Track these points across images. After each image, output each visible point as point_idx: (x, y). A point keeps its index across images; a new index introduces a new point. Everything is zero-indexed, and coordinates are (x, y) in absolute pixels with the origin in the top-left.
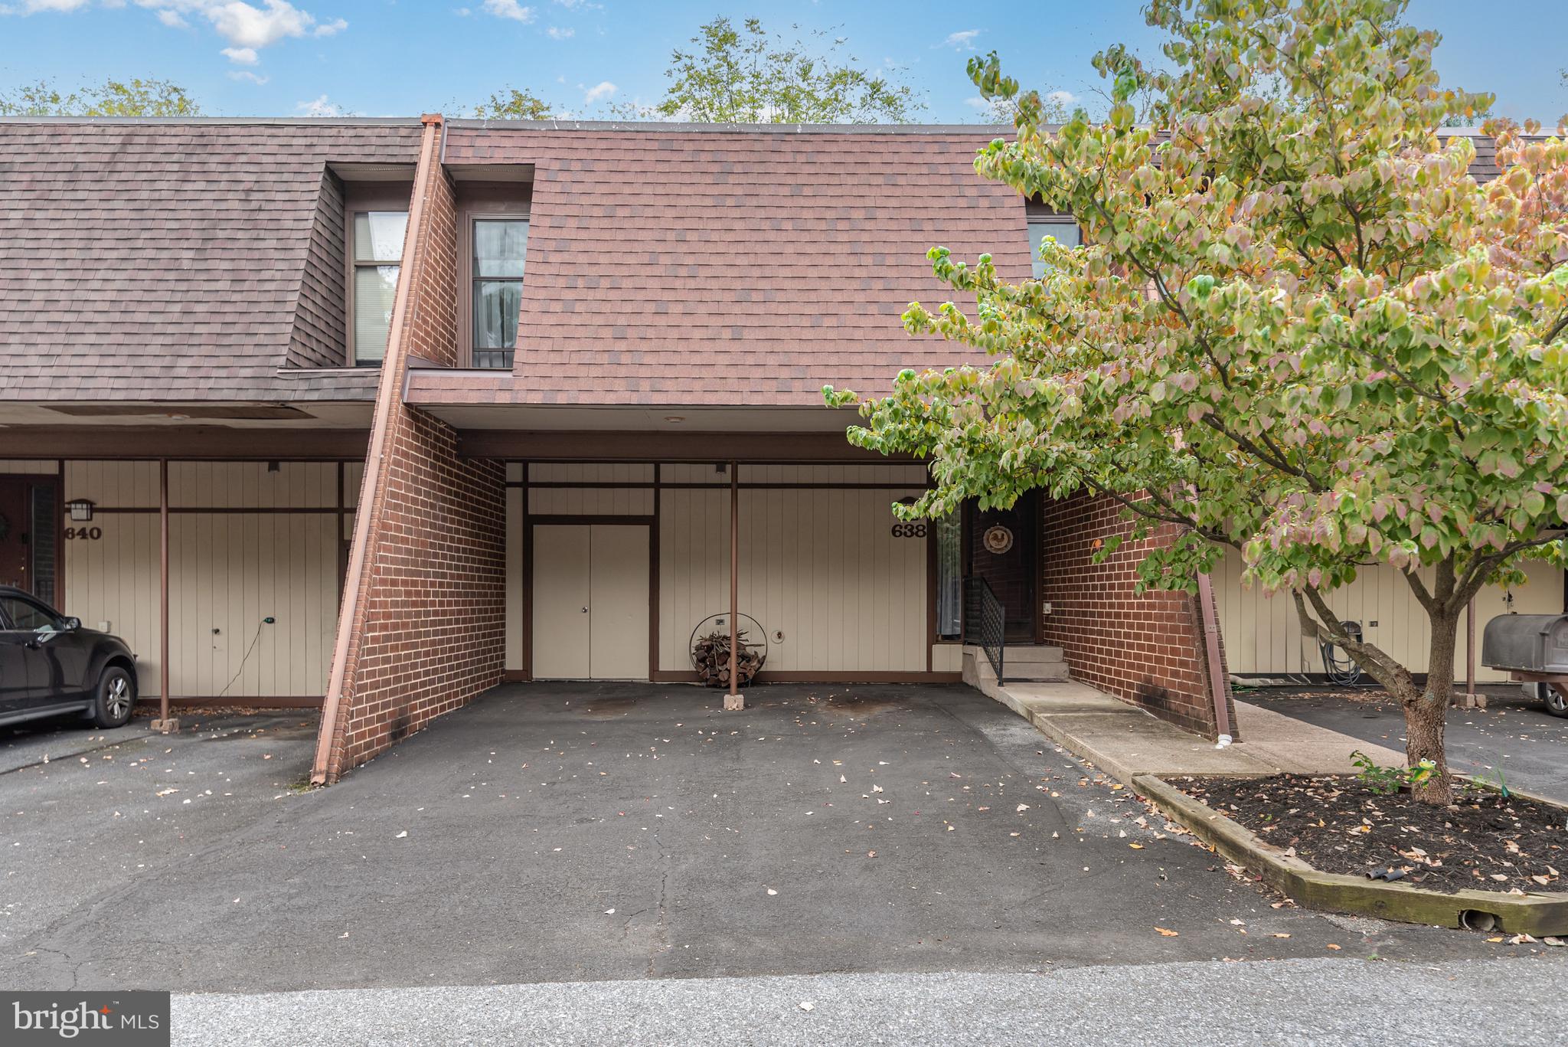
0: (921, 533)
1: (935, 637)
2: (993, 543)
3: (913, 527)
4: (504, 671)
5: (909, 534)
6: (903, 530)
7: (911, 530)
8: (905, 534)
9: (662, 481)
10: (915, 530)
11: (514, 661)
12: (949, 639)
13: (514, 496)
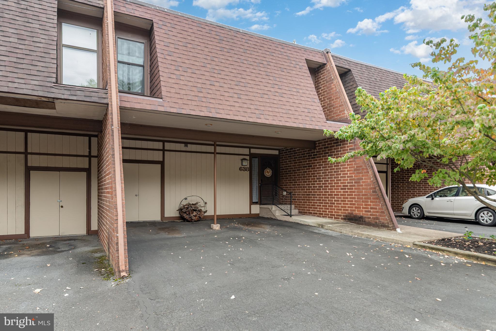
1: (252, 203)
2: (267, 174)
6: (243, 169)
9: (165, 149)
10: (246, 169)
12: (256, 203)
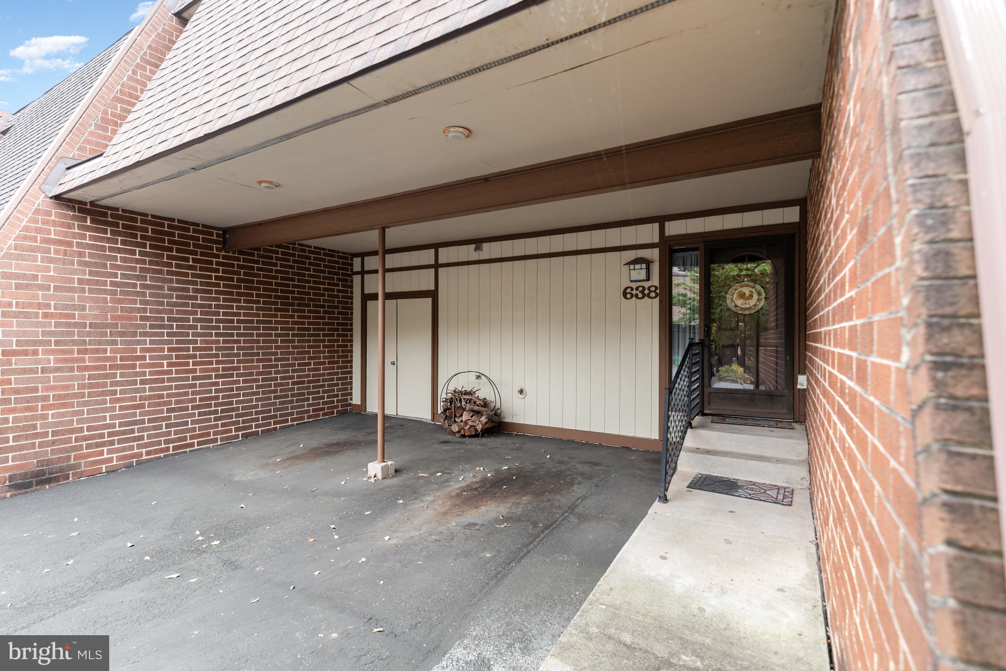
0: (653, 295)
2: (739, 302)
3: (644, 288)
4: (350, 405)
5: (640, 295)
6: (634, 292)
7: (642, 292)
8: (637, 296)
9: (440, 262)
10: (646, 292)
11: (356, 400)
13: (357, 279)
